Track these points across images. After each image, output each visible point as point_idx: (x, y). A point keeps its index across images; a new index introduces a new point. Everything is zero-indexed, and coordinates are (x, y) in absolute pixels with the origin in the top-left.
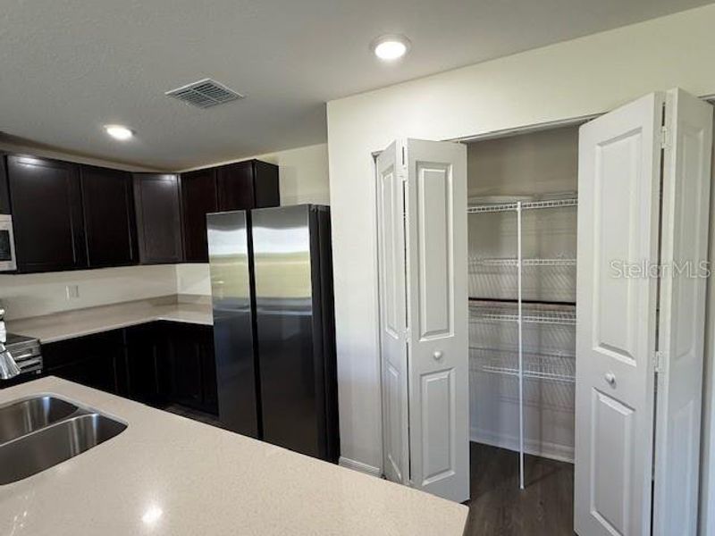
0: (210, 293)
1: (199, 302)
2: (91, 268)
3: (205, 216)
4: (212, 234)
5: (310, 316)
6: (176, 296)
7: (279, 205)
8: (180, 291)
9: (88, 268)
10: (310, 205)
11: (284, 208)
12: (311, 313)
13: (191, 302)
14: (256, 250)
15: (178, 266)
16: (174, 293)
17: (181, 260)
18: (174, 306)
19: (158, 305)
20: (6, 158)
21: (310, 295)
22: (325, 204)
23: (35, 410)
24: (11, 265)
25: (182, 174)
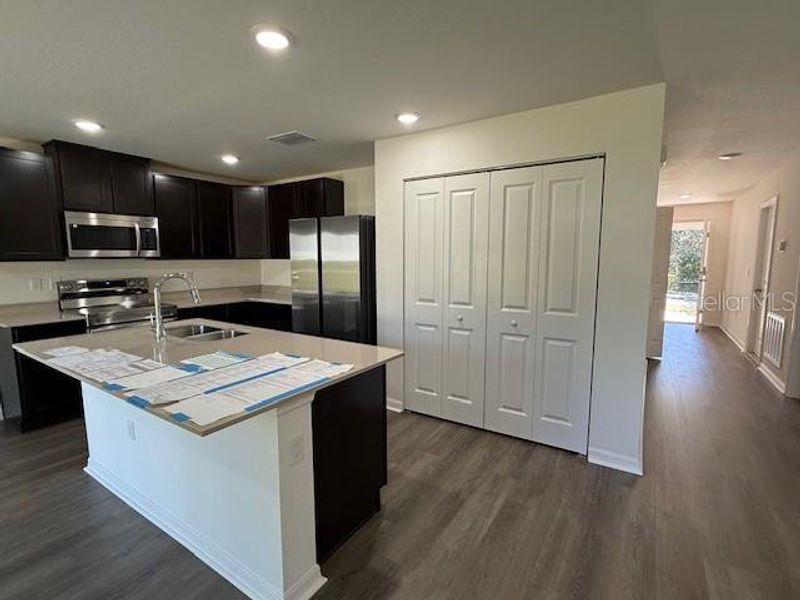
0: (290, 286)
1: (277, 292)
2: (204, 258)
3: (288, 221)
6: (260, 286)
7: (343, 214)
8: (263, 283)
10: (360, 216)
11: (346, 218)
13: (272, 292)
15: (262, 261)
16: (259, 284)
17: (266, 257)
18: (259, 293)
19: (246, 293)
22: (372, 215)
24: (156, 253)
25: (270, 187)
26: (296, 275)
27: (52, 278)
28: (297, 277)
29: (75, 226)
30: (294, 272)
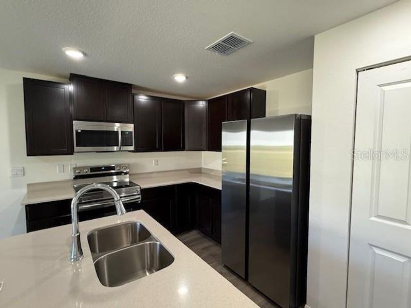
0: (221, 169)
2: (164, 151)
3: (221, 123)
4: (224, 134)
5: (291, 193)
6: (201, 168)
7: (265, 116)
8: (203, 166)
9: (162, 151)
10: (296, 115)
12: (291, 191)
13: (208, 173)
14: (252, 144)
15: (203, 152)
16: (200, 167)
17: (205, 149)
18: (199, 175)
19: (191, 173)
20: (133, 96)
21: (292, 177)
22: (308, 114)
23: (134, 228)
24: (132, 148)
25: (209, 100)
26: (224, 161)
27: (71, 165)
28: (225, 163)
29: (79, 131)
30: (224, 159)
